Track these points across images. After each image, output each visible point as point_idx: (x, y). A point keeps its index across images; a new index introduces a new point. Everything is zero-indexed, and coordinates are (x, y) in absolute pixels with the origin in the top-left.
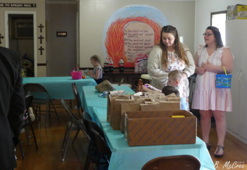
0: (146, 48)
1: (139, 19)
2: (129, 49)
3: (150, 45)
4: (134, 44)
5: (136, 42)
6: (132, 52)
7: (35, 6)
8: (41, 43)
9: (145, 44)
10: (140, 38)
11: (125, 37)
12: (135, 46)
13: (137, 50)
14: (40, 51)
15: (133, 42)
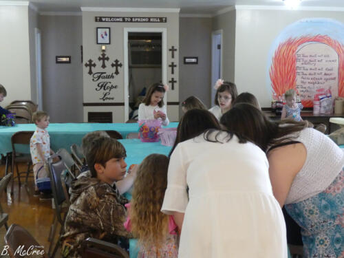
0: (327, 80)
1: (318, 39)
2: (303, 82)
3: (332, 76)
4: (310, 74)
5: (312, 72)
6: (307, 85)
7: (166, 21)
8: (173, 73)
9: (325, 74)
10: (318, 65)
11: (298, 64)
12: (310, 77)
13: (314, 83)
14: (171, 84)
15: (309, 71)
